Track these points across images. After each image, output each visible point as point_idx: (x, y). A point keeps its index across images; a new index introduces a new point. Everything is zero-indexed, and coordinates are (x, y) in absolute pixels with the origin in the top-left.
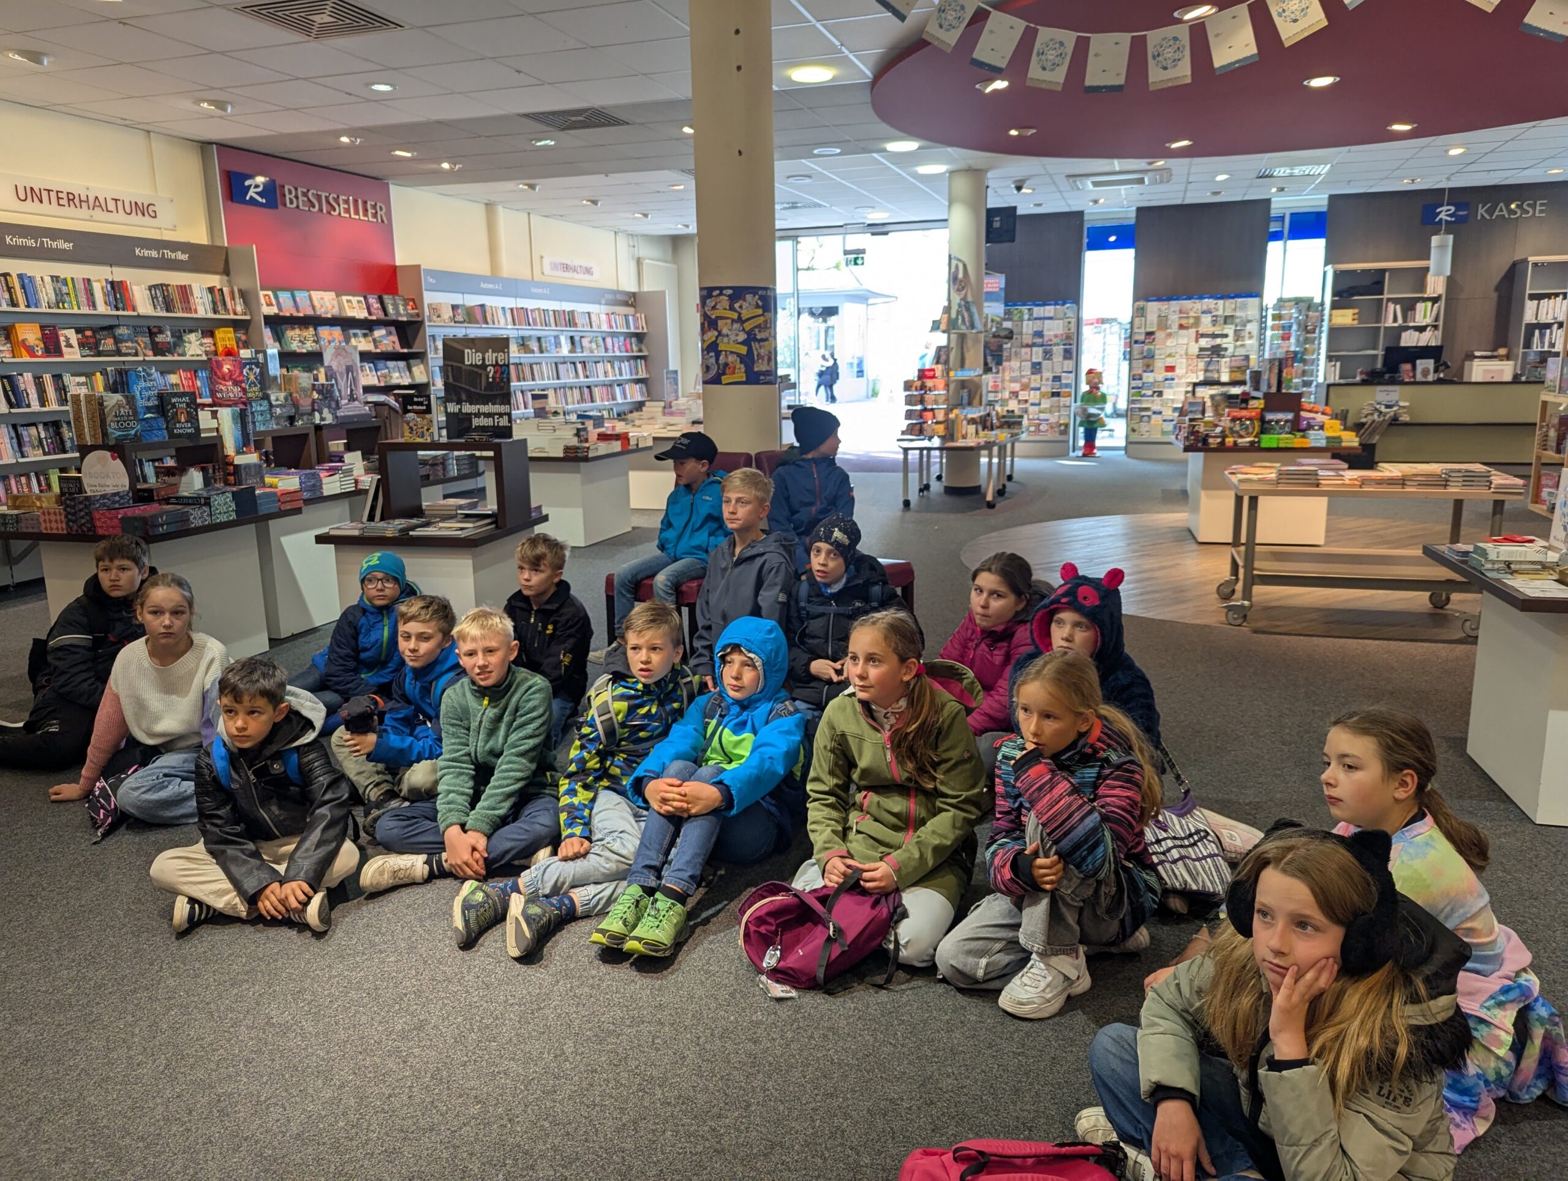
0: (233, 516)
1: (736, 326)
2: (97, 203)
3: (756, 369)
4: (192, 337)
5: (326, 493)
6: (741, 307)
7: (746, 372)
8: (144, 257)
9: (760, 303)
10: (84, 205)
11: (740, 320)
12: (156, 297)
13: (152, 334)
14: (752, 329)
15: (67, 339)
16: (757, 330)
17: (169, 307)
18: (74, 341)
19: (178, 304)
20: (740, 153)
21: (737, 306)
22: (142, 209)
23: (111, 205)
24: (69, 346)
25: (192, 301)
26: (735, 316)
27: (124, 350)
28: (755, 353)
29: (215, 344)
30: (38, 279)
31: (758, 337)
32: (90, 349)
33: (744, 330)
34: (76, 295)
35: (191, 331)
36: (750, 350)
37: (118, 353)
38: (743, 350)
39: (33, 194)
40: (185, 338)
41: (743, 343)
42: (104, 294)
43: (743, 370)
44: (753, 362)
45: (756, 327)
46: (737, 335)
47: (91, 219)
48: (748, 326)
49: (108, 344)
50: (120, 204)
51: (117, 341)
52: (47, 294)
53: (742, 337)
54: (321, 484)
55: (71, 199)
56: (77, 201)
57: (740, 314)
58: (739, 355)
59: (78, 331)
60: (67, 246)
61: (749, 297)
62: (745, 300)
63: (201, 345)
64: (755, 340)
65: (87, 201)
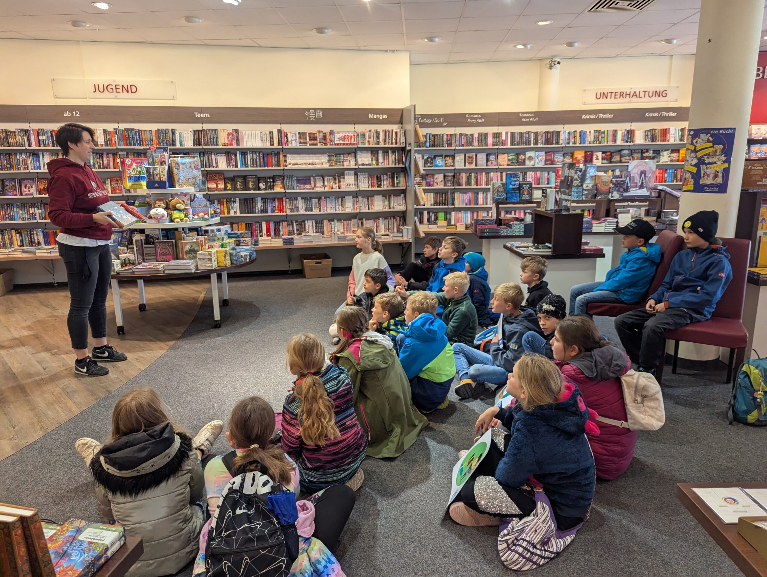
0: (522, 234)
1: (693, 154)
2: (635, 95)
3: (701, 183)
4: (665, 153)
5: (593, 231)
6: (696, 142)
7: (694, 184)
8: (650, 117)
9: (711, 139)
10: (628, 96)
11: (695, 151)
12: (648, 136)
13: (642, 152)
14: (702, 157)
15: (597, 156)
16: (705, 157)
17: (653, 139)
18: (600, 158)
19: (659, 138)
20: (710, 40)
21: (694, 141)
22: (658, 94)
23: (642, 94)
24: (597, 159)
25: (668, 135)
26: (692, 148)
27: (623, 160)
28: (702, 172)
29: (679, 156)
30: (588, 132)
31: (706, 162)
32: (607, 160)
33: (696, 157)
34: (607, 138)
35: (665, 150)
36: (699, 171)
37: (621, 162)
38: (694, 170)
39: (604, 95)
40: (661, 154)
41: (694, 166)
42: (622, 136)
43: (693, 182)
44: (700, 177)
45: (705, 155)
46: (692, 160)
47: (630, 102)
48: (699, 154)
49: (616, 158)
50: (647, 93)
51: (621, 156)
52: (590, 138)
53: (695, 161)
54: (592, 227)
55: (621, 94)
56: (624, 95)
57: (695, 146)
58: (691, 173)
59: (603, 153)
60: (611, 116)
61: (703, 136)
62: (699, 138)
63: (670, 157)
64: (704, 163)
65: (630, 95)
